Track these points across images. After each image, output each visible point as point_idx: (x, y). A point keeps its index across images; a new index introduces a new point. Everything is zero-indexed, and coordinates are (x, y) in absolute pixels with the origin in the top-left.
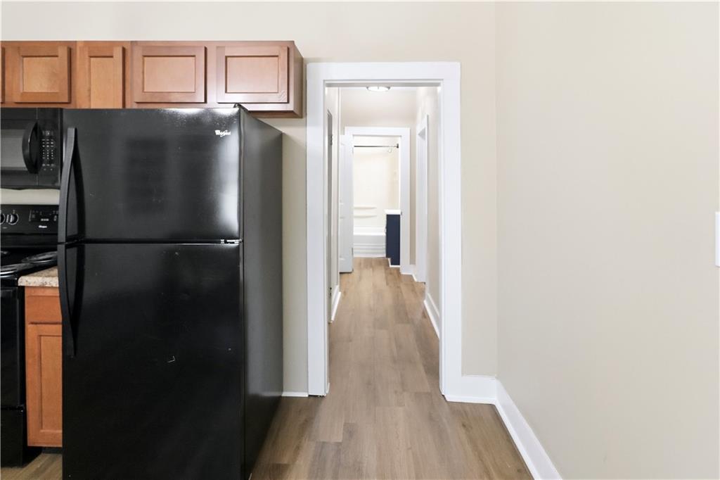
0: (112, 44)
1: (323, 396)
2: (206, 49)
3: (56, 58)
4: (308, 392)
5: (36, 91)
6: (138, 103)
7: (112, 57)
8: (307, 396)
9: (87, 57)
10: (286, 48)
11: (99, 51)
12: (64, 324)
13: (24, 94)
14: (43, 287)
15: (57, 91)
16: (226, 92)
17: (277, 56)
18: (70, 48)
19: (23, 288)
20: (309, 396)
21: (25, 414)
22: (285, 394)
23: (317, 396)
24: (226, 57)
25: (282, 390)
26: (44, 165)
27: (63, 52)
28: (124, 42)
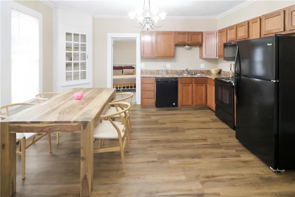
0: (257, 18)
2: (284, 11)
3: (245, 26)
5: (242, 36)
6: (264, 35)
7: (257, 22)
9: (252, 23)
11: (254, 21)
13: (239, 37)
15: (246, 35)
16: (292, 25)
18: (248, 22)
19: (234, 86)
21: (234, 117)
24: (292, 12)
27: (247, 24)
28: (260, 16)
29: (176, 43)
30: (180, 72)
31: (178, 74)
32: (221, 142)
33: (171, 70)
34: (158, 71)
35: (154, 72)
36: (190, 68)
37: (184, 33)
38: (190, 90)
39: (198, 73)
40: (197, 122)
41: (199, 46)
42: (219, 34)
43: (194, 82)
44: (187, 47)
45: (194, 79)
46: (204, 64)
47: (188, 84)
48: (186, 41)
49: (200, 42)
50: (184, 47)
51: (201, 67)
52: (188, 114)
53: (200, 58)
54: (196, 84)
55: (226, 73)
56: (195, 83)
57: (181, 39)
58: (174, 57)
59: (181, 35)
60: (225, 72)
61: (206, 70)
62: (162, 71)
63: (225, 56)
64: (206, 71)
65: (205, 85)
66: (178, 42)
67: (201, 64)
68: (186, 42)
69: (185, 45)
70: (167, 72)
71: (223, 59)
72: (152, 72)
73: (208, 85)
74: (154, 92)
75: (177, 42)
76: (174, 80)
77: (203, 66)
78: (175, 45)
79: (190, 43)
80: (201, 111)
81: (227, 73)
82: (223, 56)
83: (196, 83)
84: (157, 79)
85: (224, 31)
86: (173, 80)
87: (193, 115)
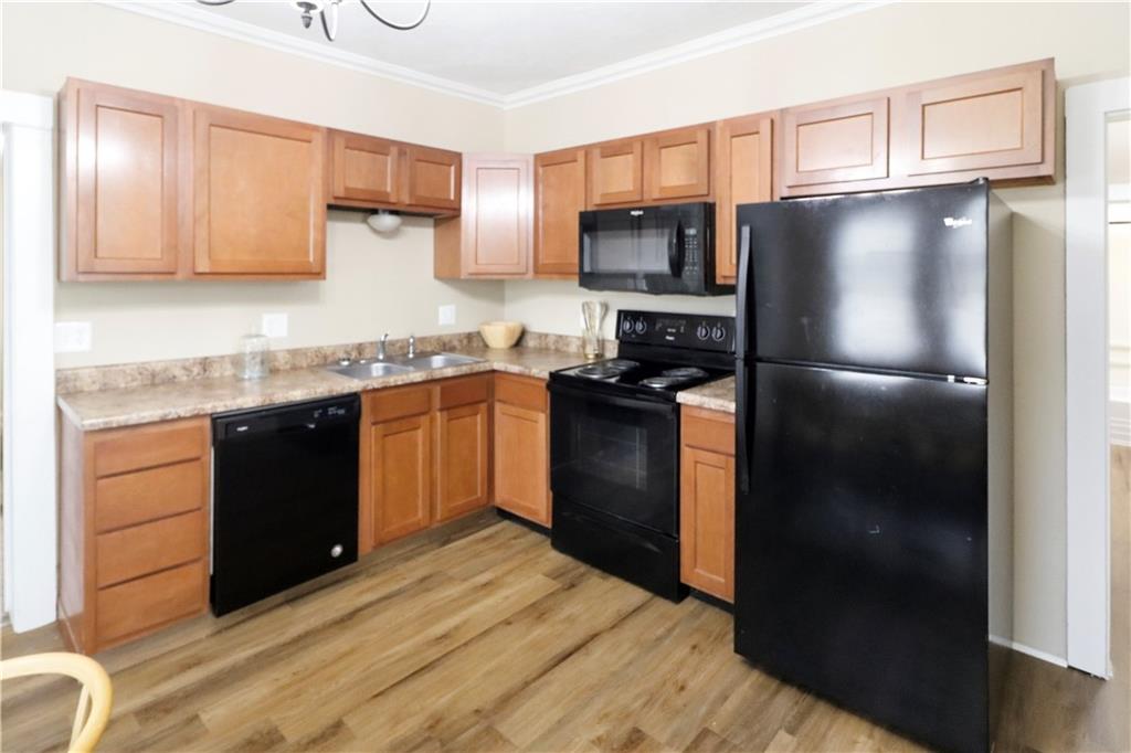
0: (757, 118)
1: (1103, 679)
2: (889, 100)
3: (694, 145)
4: (1067, 659)
5: (672, 184)
6: (789, 187)
7: (757, 133)
8: (1066, 666)
9: (728, 137)
10: (1039, 74)
11: (742, 128)
12: (737, 456)
13: (662, 189)
14: (700, 407)
15: (694, 182)
16: (923, 158)
17: (1020, 89)
18: (709, 130)
19: (679, 404)
20: (1070, 667)
21: (679, 544)
22: (1017, 647)
23: (1089, 674)
24: (924, 106)
25: (1012, 639)
26: (686, 268)
27: (702, 137)
28: (771, 112)
29: (336, 198)
30: (345, 356)
31: (337, 367)
32: (703, 710)
33: (294, 353)
34: (205, 364)
35: (178, 372)
36: (398, 332)
37: (378, 146)
38: (420, 448)
39: (429, 349)
40: (508, 623)
41: (431, 221)
42: (541, 170)
43: (437, 403)
44: (388, 221)
45: (437, 390)
46: (453, 307)
47: (408, 419)
48: (389, 189)
49: (449, 200)
50: (365, 221)
51: (441, 323)
52: (425, 583)
53: (437, 277)
54: (445, 413)
55: (551, 340)
56: (441, 410)
57: (357, 177)
58: (319, 274)
59: (364, 154)
60: (547, 335)
61: (461, 331)
62: (237, 361)
63: (587, 269)
64: (460, 337)
65: (483, 406)
66: (347, 189)
67: (441, 309)
68: (387, 194)
69: (374, 212)
70: (270, 367)
71: (576, 283)
72: (156, 380)
73: (498, 407)
74: (205, 517)
75: (341, 193)
76: (341, 412)
77: (449, 315)
78: (330, 207)
79: (407, 202)
80: (478, 542)
81: (557, 342)
82: (577, 270)
83: (448, 409)
84: (227, 425)
85: (575, 161)
86: (331, 411)
87: (451, 579)
